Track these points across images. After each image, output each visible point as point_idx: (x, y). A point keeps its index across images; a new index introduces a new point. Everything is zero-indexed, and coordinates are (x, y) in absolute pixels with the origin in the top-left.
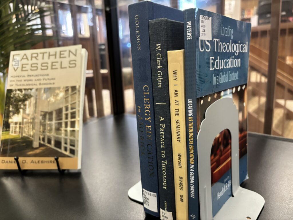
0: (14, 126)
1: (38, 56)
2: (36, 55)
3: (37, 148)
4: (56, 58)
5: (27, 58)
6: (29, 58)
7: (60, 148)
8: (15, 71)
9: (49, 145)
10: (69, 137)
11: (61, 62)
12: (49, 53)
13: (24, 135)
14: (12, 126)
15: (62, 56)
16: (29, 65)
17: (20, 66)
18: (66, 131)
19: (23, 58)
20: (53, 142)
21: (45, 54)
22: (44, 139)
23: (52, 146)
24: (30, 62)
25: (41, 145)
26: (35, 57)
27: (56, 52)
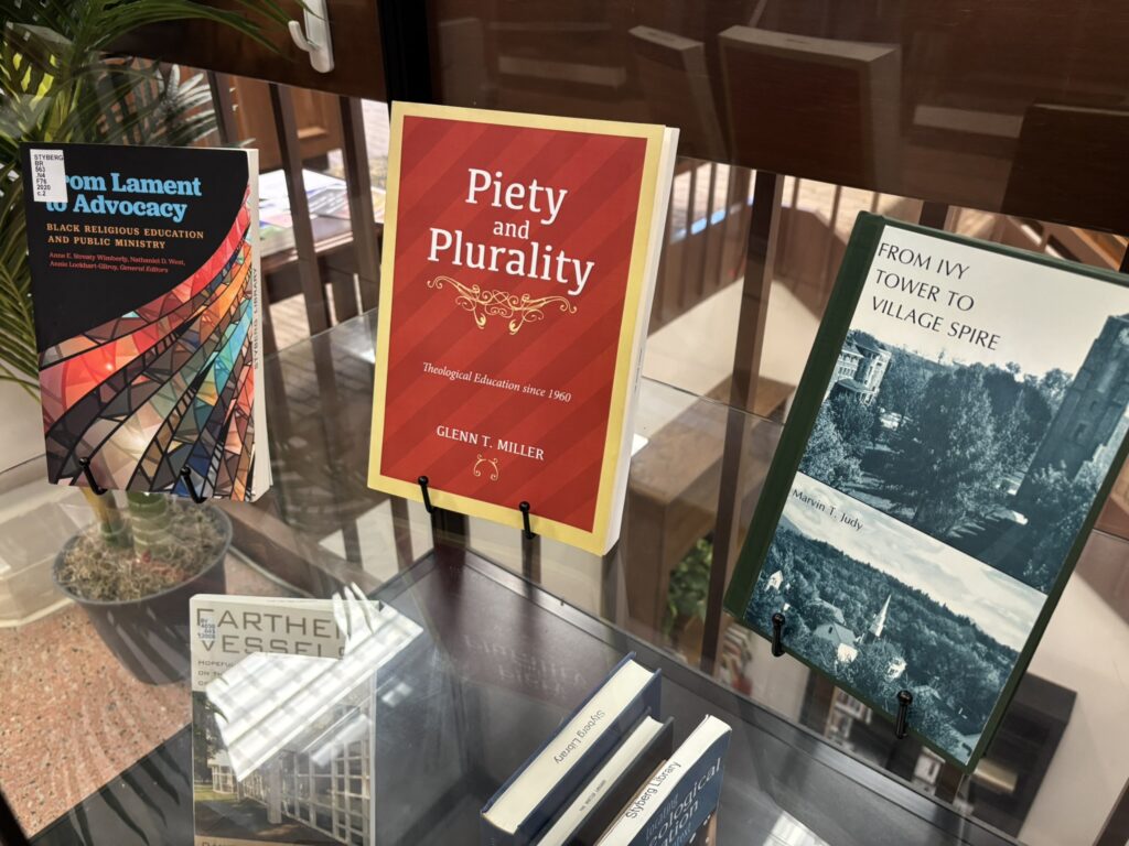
0: (221, 774)
1: (259, 621)
2: (255, 618)
3: (277, 825)
4: (304, 633)
5: (233, 622)
6: (239, 621)
7: (330, 830)
9: (304, 822)
10: (348, 811)
11: (319, 648)
12: (288, 619)
13: (245, 795)
14: (215, 773)
15: (319, 631)
16: (242, 639)
17: (219, 641)
18: (341, 797)
19: (222, 622)
20: (312, 816)
21: (277, 620)
22: (292, 810)
23: (312, 823)
24: (242, 633)
25: (285, 820)
26: (254, 623)
27: (304, 620)
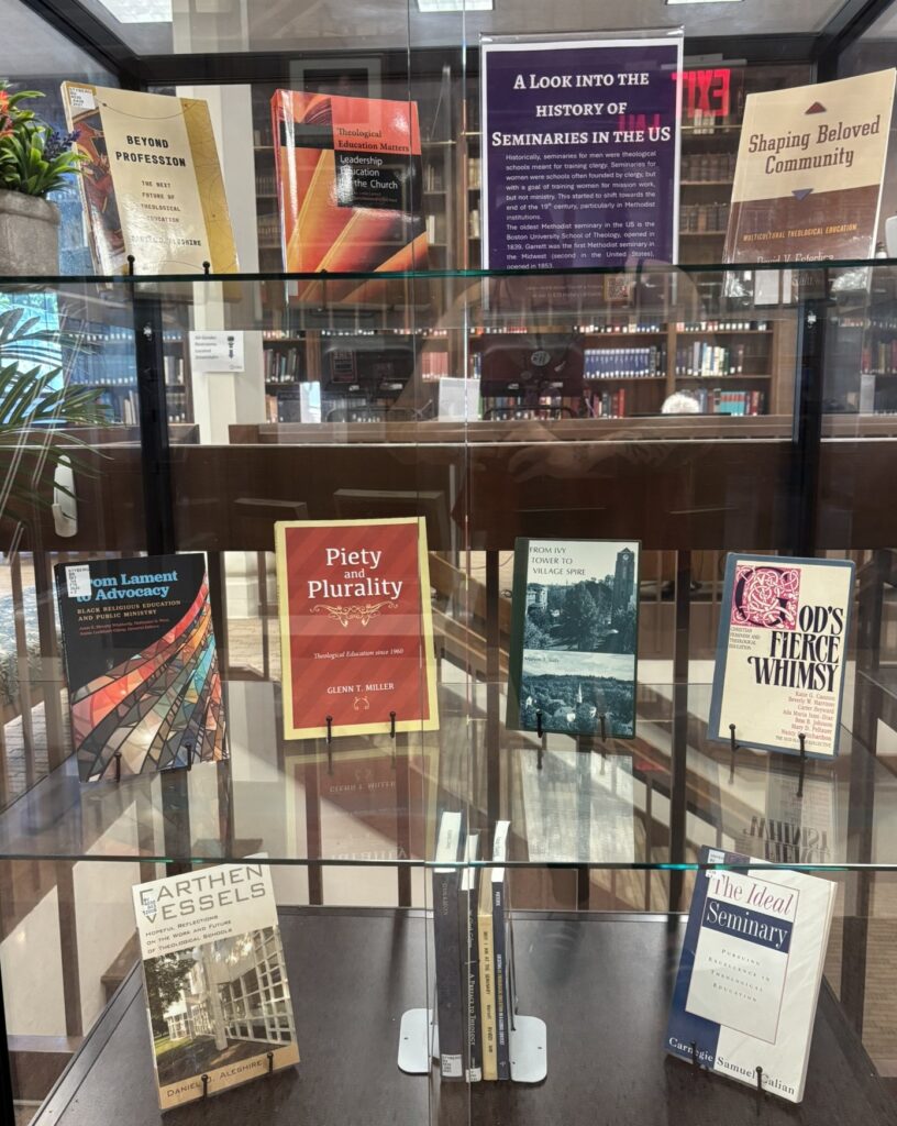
0: (175, 1023)
1: (189, 886)
2: (185, 885)
3: (226, 1050)
4: (224, 884)
5: (170, 894)
6: (174, 893)
7: (265, 1037)
8: (152, 921)
9: (244, 1038)
10: (276, 1014)
11: (236, 890)
12: (210, 877)
13: (197, 1034)
14: (171, 1024)
15: (235, 879)
16: (178, 905)
17: (159, 911)
18: (269, 1005)
19: (161, 896)
20: (250, 1031)
21: (202, 881)
22: (233, 1031)
23: (251, 1037)
24: (177, 900)
25: (231, 1043)
26: (185, 889)
27: (222, 874)
